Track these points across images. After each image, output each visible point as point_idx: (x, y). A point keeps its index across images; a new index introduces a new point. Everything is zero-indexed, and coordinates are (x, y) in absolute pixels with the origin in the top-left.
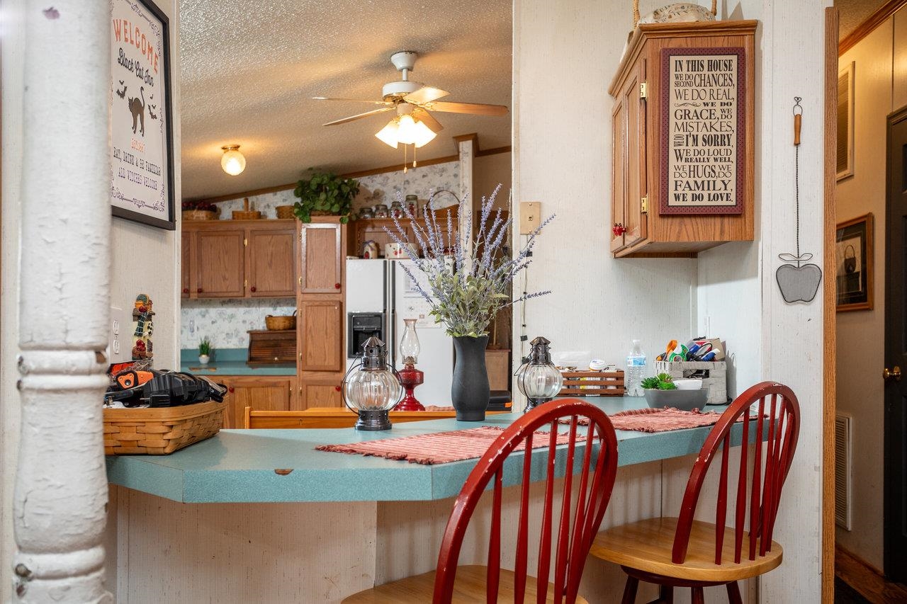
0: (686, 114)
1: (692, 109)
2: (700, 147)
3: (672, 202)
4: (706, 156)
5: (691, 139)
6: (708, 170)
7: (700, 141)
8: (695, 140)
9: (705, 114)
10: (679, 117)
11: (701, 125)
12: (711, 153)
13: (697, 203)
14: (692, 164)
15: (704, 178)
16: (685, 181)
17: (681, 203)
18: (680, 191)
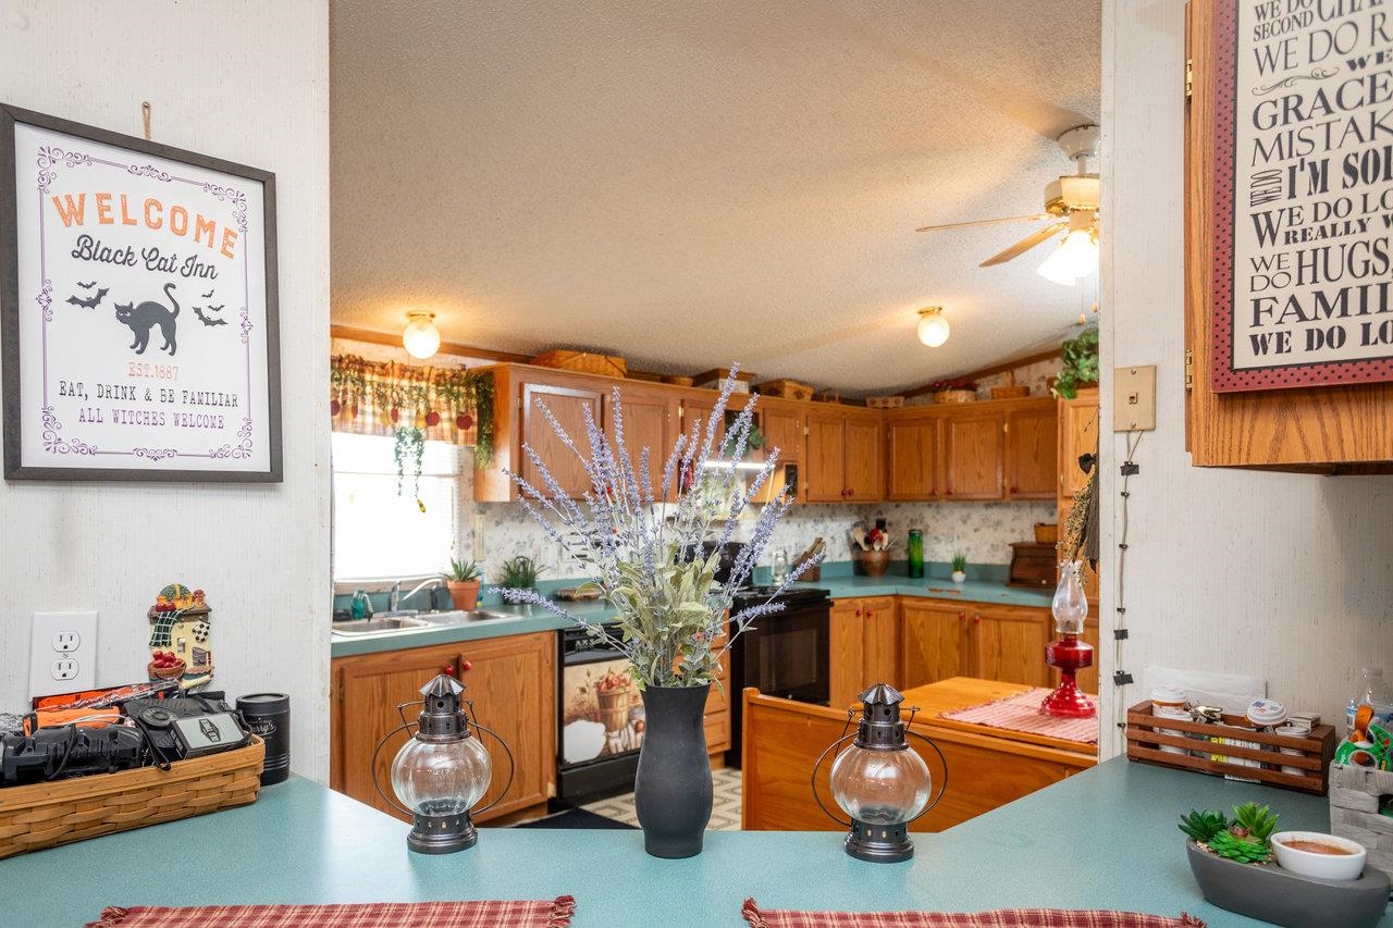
0: (1291, 109)
1: (1309, 90)
2: (1335, 192)
3: (1244, 357)
4: (1357, 213)
5: (1303, 178)
6: (1361, 254)
7: (1336, 174)
8: (1320, 176)
9: (1353, 94)
10: (1265, 121)
11: (1337, 131)
12: (1373, 202)
13: (1325, 354)
14: (1307, 247)
15: (1347, 280)
16: (1283, 298)
17: (1271, 358)
18: (1269, 325)
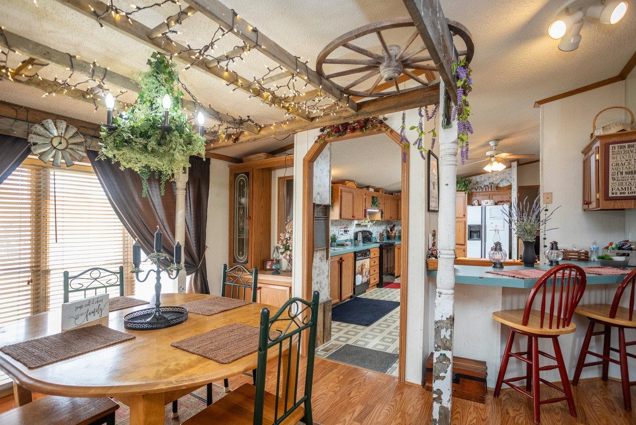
0: (618, 164)
1: (620, 163)
2: (624, 175)
3: (610, 195)
4: (627, 178)
5: (619, 173)
6: (627, 183)
7: (624, 173)
8: (622, 173)
9: (626, 164)
10: (613, 165)
11: (624, 168)
12: (629, 177)
13: (623, 195)
14: (620, 182)
15: (626, 186)
16: (616, 188)
17: (615, 195)
18: (614, 191)
